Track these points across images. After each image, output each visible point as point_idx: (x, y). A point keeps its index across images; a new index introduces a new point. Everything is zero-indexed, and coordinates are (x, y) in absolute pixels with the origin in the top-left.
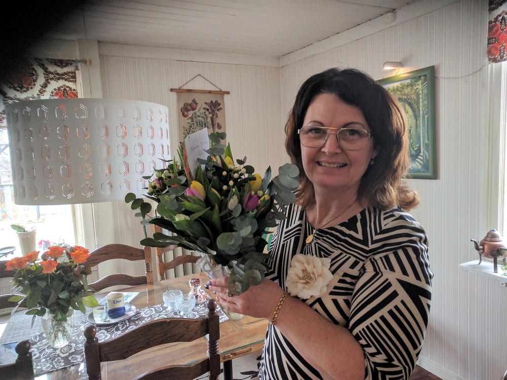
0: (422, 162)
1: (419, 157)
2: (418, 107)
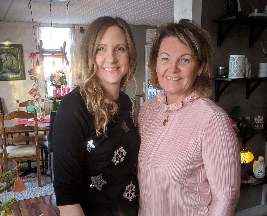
0: (20, 75)
1: (19, 73)
2: (18, 57)
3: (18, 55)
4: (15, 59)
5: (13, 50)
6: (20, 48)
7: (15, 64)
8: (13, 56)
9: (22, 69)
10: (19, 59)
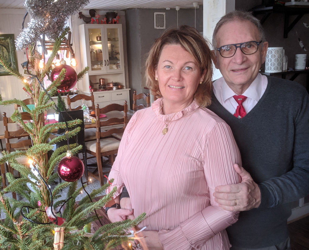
1: (11, 67)
2: (9, 48)
3: (10, 46)
4: (6, 51)
5: (4, 41)
6: (11, 38)
7: (6, 57)
8: (4, 48)
9: (14, 62)
10: (10, 50)
